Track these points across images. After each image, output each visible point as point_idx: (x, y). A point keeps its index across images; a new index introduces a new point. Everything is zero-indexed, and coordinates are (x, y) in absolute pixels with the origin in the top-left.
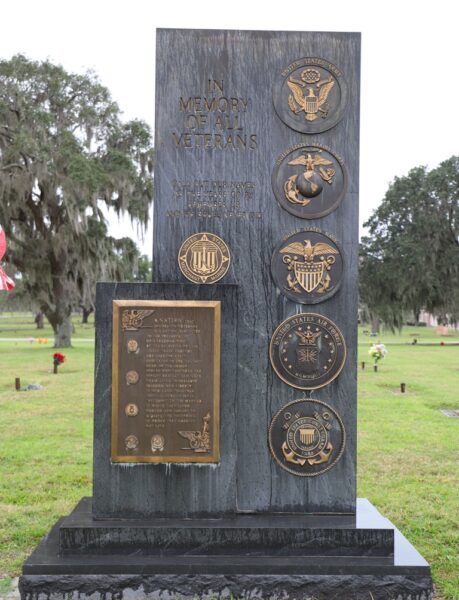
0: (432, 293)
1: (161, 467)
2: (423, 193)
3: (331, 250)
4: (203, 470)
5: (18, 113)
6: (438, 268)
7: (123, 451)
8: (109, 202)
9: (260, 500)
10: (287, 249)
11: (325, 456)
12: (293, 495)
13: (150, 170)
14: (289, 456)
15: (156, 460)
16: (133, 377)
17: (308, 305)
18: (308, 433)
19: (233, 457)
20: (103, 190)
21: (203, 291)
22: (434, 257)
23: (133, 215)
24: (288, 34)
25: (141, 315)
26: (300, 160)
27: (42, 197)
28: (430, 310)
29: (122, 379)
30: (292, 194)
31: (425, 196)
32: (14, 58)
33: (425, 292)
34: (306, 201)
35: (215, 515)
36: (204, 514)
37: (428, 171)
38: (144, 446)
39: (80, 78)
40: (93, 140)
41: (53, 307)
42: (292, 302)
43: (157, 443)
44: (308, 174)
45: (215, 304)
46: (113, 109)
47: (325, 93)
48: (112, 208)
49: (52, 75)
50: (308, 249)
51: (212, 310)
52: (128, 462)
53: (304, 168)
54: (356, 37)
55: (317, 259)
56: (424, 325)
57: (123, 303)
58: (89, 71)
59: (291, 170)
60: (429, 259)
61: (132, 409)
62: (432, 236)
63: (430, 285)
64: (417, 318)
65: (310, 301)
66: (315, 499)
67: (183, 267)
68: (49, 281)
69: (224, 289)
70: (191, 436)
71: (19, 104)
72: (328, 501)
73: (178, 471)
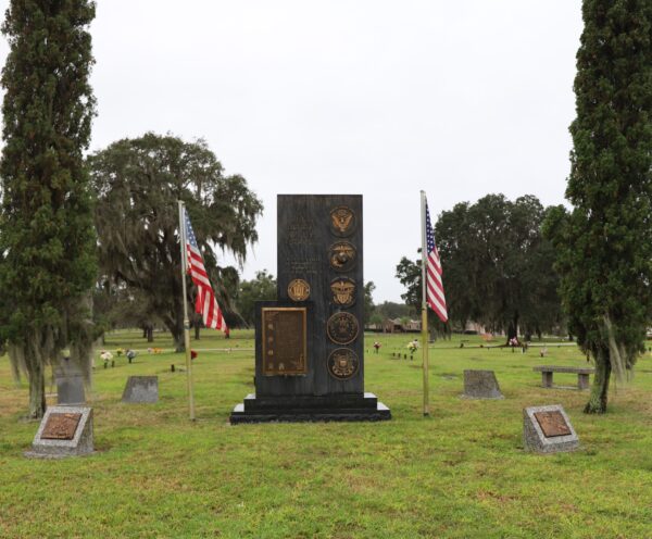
0: (474, 306)
1: (283, 376)
2: (465, 226)
3: (352, 286)
4: (300, 377)
5: (149, 177)
6: (479, 285)
7: (267, 370)
8: (215, 240)
9: (324, 390)
10: (333, 286)
11: (350, 372)
12: (338, 388)
13: (246, 213)
14: (336, 372)
15: (281, 373)
16: (271, 339)
17: (342, 310)
18: (343, 362)
19: (312, 372)
20: (213, 231)
21: (298, 304)
22: (474, 276)
23: (235, 250)
24: (332, 196)
25: (274, 314)
26: (337, 249)
27: (165, 238)
28: (475, 320)
29: (267, 340)
30: (335, 263)
31: (466, 227)
32: (146, 135)
33: (468, 305)
34: (341, 266)
35: (306, 395)
36: (301, 395)
37: (470, 206)
38: (276, 367)
39: (192, 146)
40: (202, 191)
41: (174, 322)
42: (336, 308)
43: (281, 366)
44: (341, 254)
45: (303, 309)
46: (217, 167)
47: (348, 221)
48: (218, 245)
49: (174, 147)
50: (342, 285)
51: (302, 312)
52: (270, 374)
53: (339, 252)
54: (361, 196)
55: (346, 289)
56: (475, 333)
57: (267, 309)
58: (199, 140)
59: (334, 253)
60: (470, 278)
61: (271, 353)
62: (473, 259)
63: (471, 300)
64: (464, 327)
65: (343, 307)
66: (347, 389)
67: (290, 295)
68: (171, 301)
69: (307, 303)
70: (295, 363)
71: (151, 170)
72: (352, 390)
73: (290, 377)
